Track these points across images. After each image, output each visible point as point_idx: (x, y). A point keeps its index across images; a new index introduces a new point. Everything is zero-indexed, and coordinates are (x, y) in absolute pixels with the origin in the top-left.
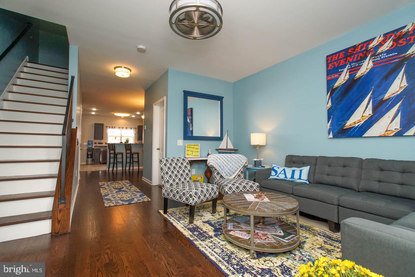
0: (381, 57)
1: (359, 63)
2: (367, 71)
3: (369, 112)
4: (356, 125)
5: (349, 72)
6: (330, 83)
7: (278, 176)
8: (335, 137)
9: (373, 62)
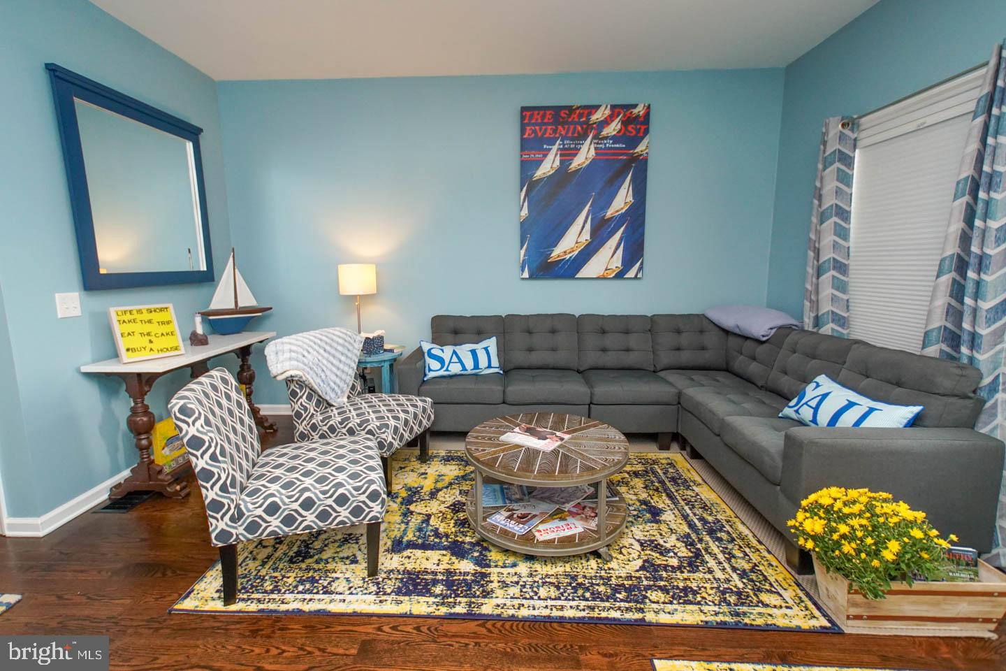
0: (605, 144)
1: (576, 144)
2: (587, 163)
3: (586, 236)
4: (568, 257)
5: (561, 155)
6: (527, 167)
7: (447, 370)
8: (532, 277)
9: (596, 149)
